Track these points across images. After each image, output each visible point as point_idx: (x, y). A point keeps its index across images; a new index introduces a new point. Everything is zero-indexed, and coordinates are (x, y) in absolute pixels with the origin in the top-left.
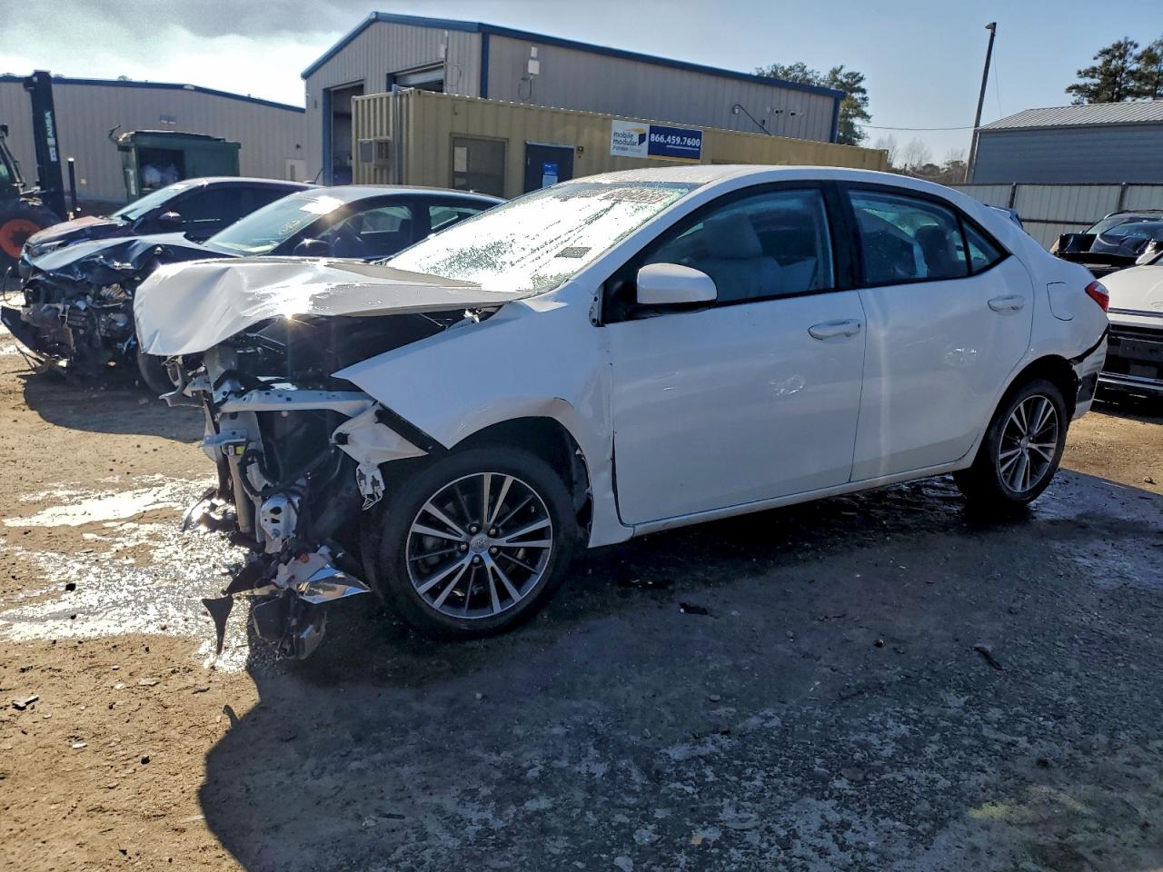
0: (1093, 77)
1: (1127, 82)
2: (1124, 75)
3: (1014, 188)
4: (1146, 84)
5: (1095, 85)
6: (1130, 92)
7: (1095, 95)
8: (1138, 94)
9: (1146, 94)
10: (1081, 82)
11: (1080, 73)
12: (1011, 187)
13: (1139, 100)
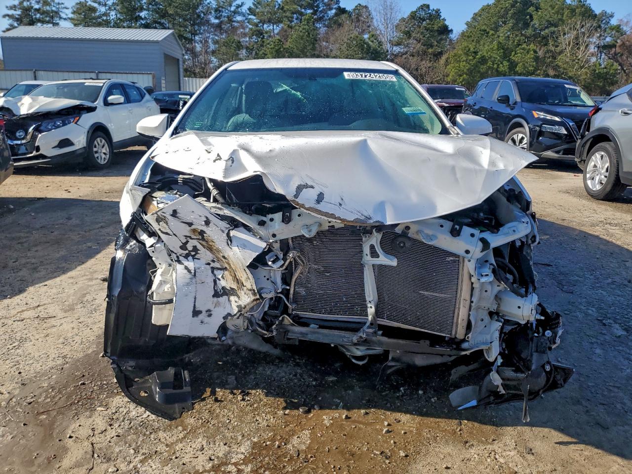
0: (15, 10)
1: (35, 15)
2: (33, 11)
3: (35, 72)
4: (46, 17)
5: (18, 15)
6: (39, 21)
7: (20, 20)
8: (43, 22)
9: (48, 22)
10: (11, 12)
11: (7, 7)
12: (32, 72)
13: (45, 25)
